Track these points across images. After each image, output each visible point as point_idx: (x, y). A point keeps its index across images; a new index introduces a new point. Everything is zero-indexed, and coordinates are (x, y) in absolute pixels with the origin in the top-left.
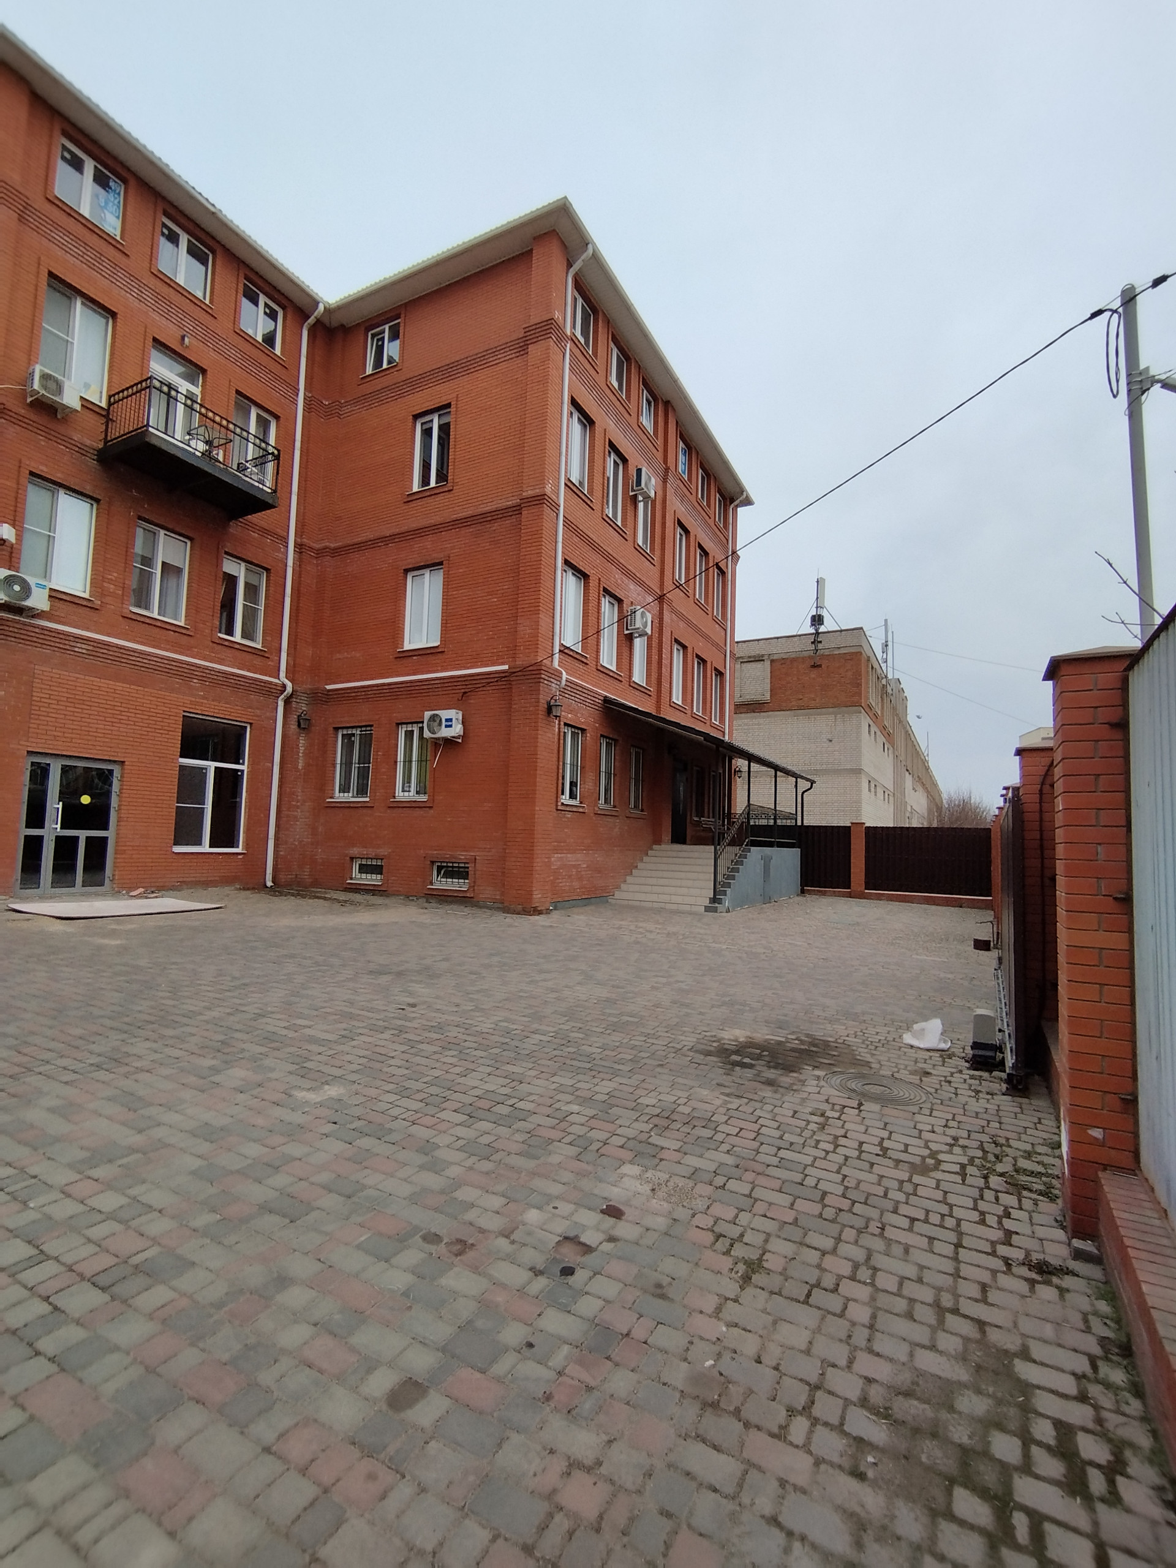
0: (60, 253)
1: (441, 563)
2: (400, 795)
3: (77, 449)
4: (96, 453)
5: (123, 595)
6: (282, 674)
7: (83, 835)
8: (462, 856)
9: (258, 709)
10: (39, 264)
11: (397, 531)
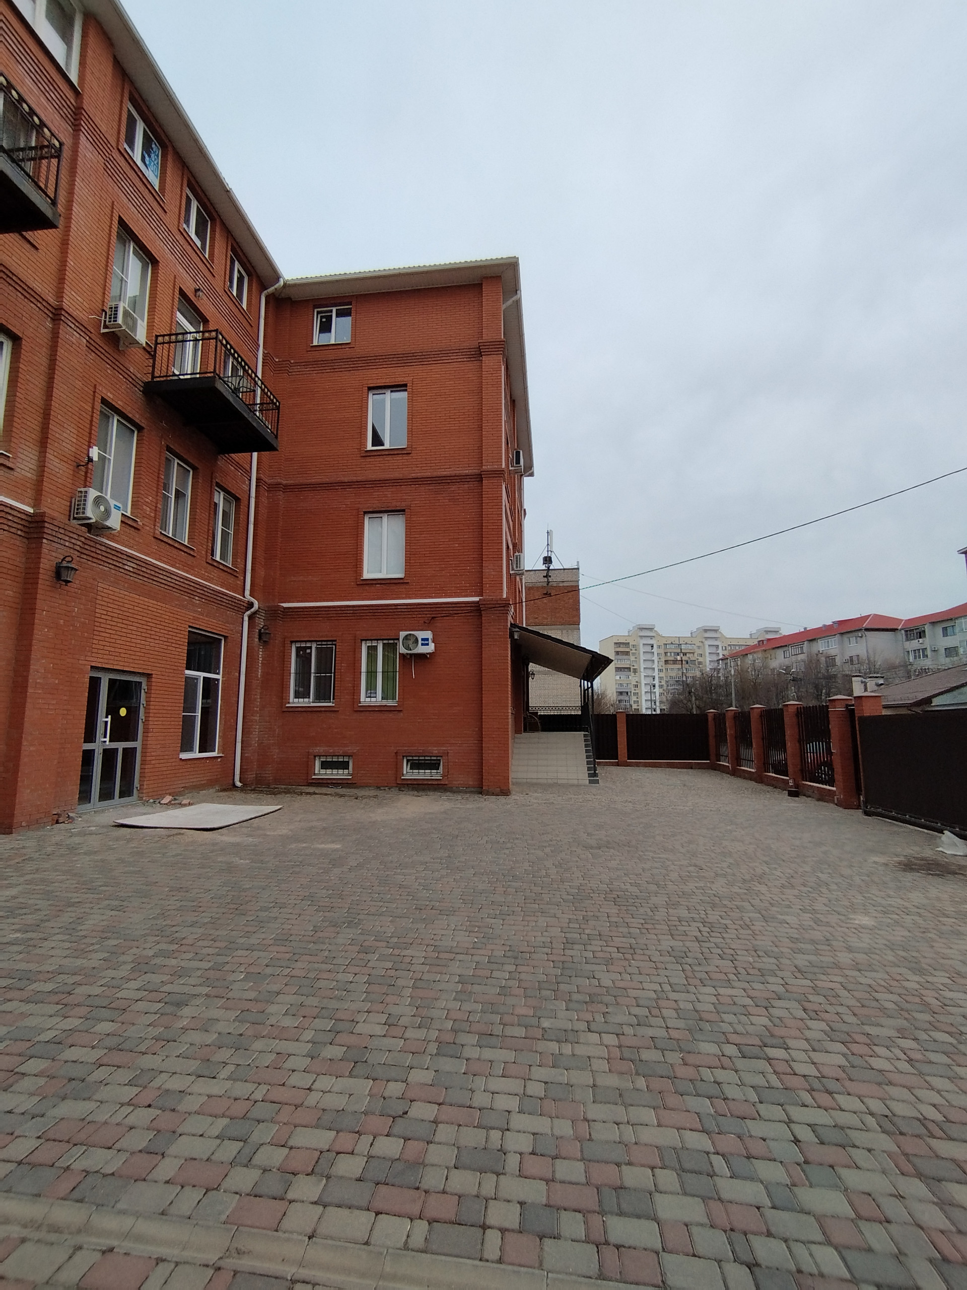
0: (126, 200)
1: (404, 511)
2: (364, 699)
3: (131, 380)
4: (143, 385)
5: (155, 517)
6: (247, 593)
7: (120, 746)
8: (435, 750)
9: (231, 624)
10: (113, 208)
11: (355, 479)
